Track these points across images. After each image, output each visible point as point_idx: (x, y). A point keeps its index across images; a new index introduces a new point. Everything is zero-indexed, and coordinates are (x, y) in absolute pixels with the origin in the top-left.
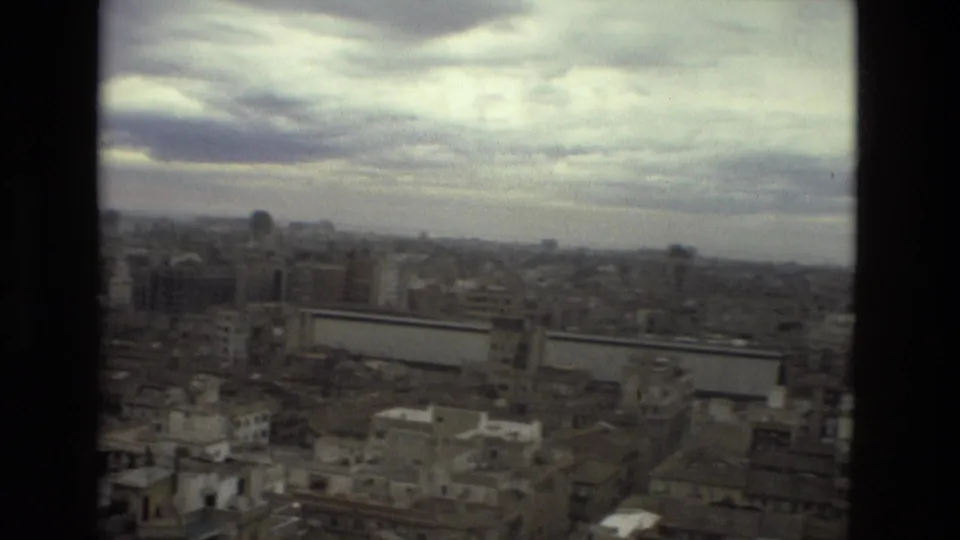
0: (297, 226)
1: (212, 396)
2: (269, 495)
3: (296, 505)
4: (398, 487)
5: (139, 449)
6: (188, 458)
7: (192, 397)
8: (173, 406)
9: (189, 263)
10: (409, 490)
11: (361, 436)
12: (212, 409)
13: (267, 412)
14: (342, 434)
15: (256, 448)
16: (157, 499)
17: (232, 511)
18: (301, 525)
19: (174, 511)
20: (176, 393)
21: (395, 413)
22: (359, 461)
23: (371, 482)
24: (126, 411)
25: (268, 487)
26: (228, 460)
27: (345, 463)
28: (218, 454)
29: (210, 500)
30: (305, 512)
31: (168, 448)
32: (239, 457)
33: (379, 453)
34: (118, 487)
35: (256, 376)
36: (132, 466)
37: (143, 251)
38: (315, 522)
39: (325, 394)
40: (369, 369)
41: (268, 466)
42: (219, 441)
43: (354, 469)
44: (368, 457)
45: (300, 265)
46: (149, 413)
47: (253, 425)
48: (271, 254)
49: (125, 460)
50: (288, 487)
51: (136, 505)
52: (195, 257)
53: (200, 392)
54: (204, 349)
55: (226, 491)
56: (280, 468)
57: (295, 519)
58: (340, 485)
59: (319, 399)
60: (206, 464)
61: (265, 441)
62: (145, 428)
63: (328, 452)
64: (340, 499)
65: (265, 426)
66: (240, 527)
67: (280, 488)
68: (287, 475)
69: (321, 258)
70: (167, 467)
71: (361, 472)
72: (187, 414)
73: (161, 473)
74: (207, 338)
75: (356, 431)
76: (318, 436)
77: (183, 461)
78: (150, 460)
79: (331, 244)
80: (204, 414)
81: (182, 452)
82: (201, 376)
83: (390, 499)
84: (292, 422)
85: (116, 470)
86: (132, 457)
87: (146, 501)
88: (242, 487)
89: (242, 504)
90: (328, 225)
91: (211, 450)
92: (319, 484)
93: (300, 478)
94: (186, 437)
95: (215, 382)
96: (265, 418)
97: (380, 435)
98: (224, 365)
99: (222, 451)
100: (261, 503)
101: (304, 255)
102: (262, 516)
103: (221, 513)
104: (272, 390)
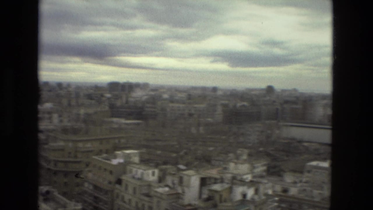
0: (283, 91)
1: (245, 157)
2: (266, 195)
3: (277, 199)
4: (316, 192)
5: (218, 176)
6: (236, 181)
7: (238, 157)
8: (230, 161)
9: (244, 106)
10: (320, 194)
11: (301, 172)
12: (245, 162)
13: (265, 163)
14: (294, 171)
15: (262, 177)
16: (225, 195)
17: (253, 201)
18: (279, 207)
19: (231, 200)
20: (231, 155)
21: (314, 163)
22: (301, 182)
23: (305, 190)
24: (213, 162)
25: (266, 191)
26: (251, 181)
27: (295, 183)
28: (247, 178)
29: (244, 196)
30: (281, 201)
31: (229, 176)
32: (255, 180)
33: (308, 179)
34: (211, 191)
35: (261, 149)
36: (215, 183)
37: (227, 102)
38: (283, 205)
39: (287, 156)
40: (304, 146)
41: (266, 183)
42: (247, 174)
43: (299, 185)
44: (304, 180)
45: (285, 106)
46: (221, 163)
47: (260, 168)
48: (274, 102)
49: (213, 181)
50: (274, 191)
51: (217, 197)
52: (245, 103)
53: (241, 155)
54: (241, 139)
55: (250, 193)
56: (270, 184)
57: (276, 204)
58: (293, 191)
59: (286, 158)
60: (243, 182)
61: (264, 174)
62: (220, 169)
63: (289, 178)
64: (293, 197)
65: (265, 168)
66: (256, 206)
67: (270, 192)
68: (273, 187)
69: (295, 103)
70: (228, 183)
71: (301, 186)
72: (236, 163)
73: (226, 186)
74: (243, 134)
75: (299, 170)
76: (285, 172)
77: (235, 181)
78: (222, 181)
79: (297, 98)
80: (242, 164)
81: (234, 178)
82: (241, 149)
83: (313, 197)
84: (275, 167)
85: (210, 184)
86: (216, 179)
87: (221, 196)
88: (257, 191)
89: (256, 197)
90: (295, 90)
91: (245, 177)
92: (285, 191)
93: (278, 188)
94: (235, 172)
95: (246, 151)
96: (264, 165)
97: (309, 172)
98: (250, 145)
99: (249, 177)
100: (264, 197)
101: (286, 102)
102: (264, 202)
103: (248, 201)
104: (268, 155)
